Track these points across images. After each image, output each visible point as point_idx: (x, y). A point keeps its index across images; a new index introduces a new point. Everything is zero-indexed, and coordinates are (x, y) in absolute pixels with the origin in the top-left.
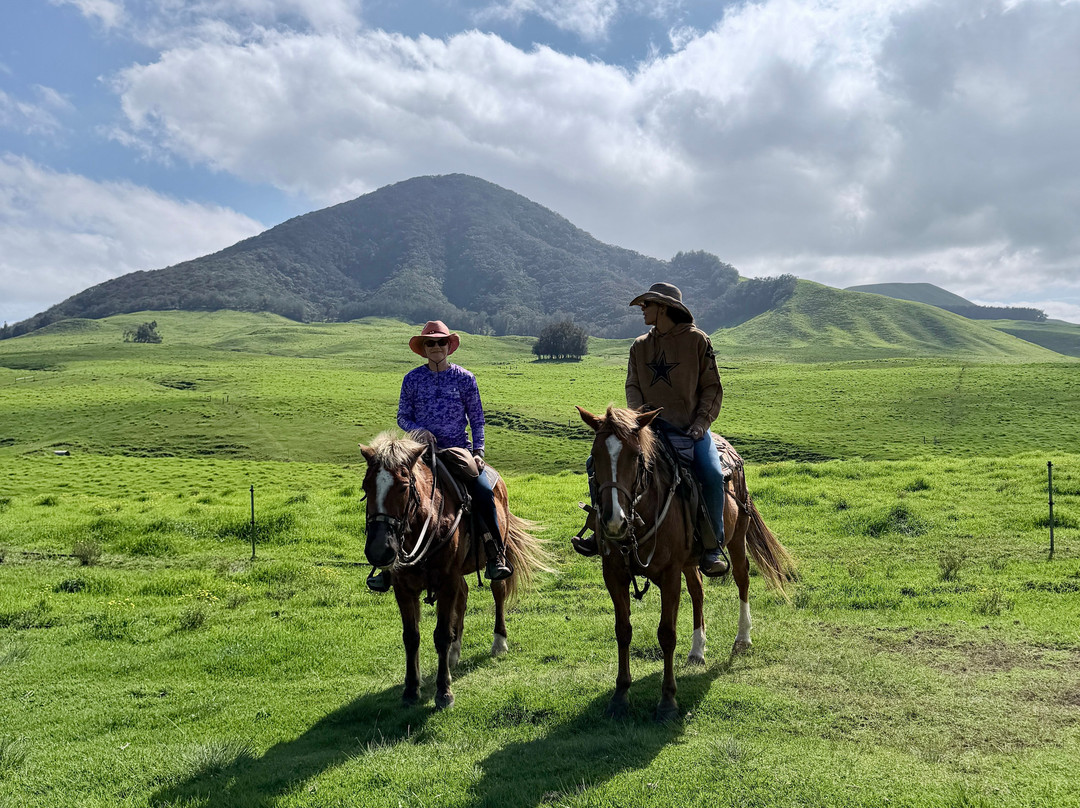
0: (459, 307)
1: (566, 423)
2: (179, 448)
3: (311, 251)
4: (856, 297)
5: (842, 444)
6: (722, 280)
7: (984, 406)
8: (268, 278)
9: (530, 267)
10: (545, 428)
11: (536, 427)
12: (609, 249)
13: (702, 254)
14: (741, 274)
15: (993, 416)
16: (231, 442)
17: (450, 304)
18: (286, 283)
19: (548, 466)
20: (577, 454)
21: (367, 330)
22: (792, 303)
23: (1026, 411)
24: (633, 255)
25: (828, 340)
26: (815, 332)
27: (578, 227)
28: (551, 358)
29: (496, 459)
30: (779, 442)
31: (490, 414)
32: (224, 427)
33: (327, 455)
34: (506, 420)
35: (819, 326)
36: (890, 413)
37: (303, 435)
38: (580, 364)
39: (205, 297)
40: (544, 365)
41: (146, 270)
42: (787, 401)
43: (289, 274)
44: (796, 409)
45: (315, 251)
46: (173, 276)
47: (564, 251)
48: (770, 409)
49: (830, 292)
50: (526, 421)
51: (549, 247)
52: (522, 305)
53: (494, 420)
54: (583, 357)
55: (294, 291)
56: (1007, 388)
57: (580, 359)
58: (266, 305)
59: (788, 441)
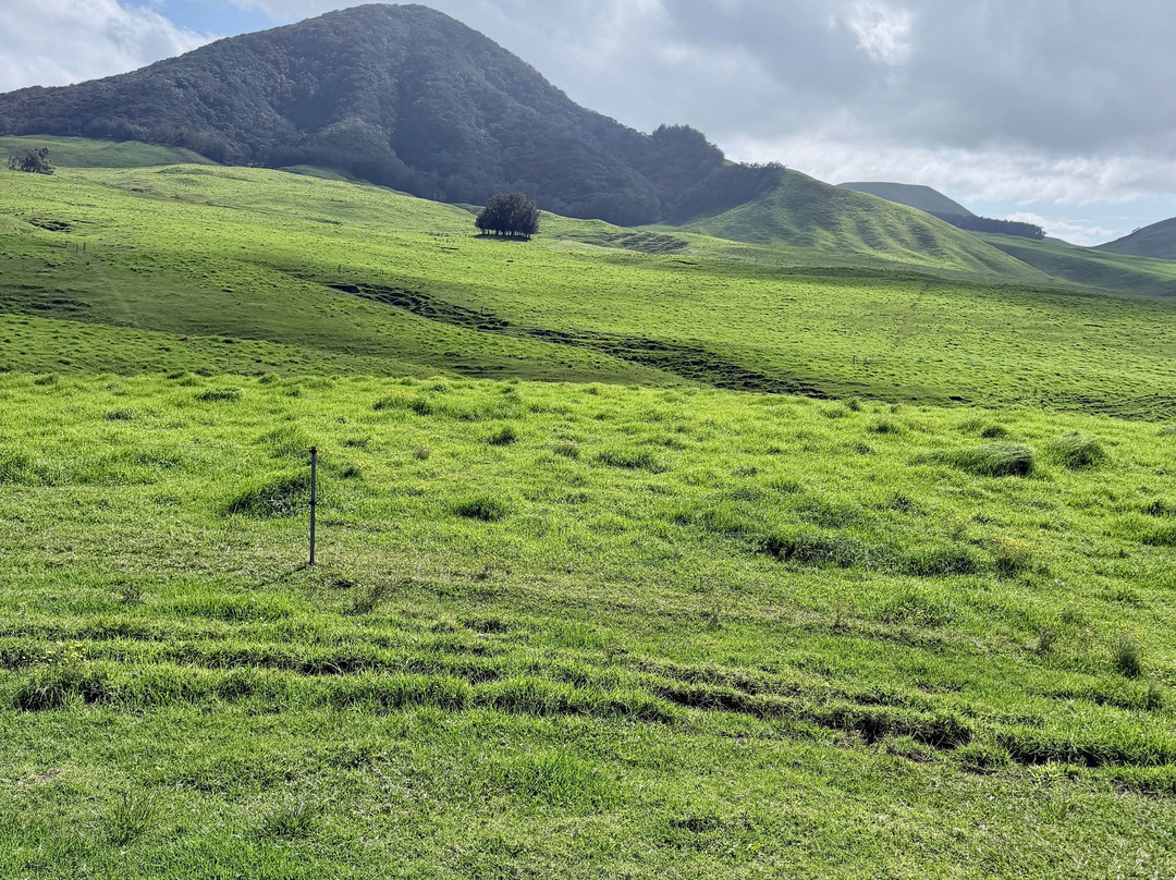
0: (408, 164)
1: (479, 310)
2: (11, 300)
3: (239, 81)
4: (846, 194)
5: (767, 358)
6: (705, 162)
7: (936, 327)
8: (187, 108)
9: (493, 125)
10: (455, 313)
11: (444, 312)
12: (585, 114)
13: (686, 128)
14: (727, 157)
15: (941, 340)
16: (72, 297)
17: (397, 159)
18: (208, 116)
19: (436, 357)
20: (471, 347)
21: (296, 181)
22: (776, 196)
23: (979, 336)
24: (610, 123)
25: (809, 242)
26: (797, 231)
27: (552, 84)
28: (497, 233)
29: (379, 344)
30: (702, 351)
31: (398, 292)
32: (67, 279)
33: (180, 323)
34: (414, 300)
35: (801, 224)
36: (835, 327)
37: (157, 297)
38: (528, 243)
39: (112, 124)
40: (487, 240)
41: (45, 86)
42: (732, 305)
43: (212, 106)
44: (739, 316)
45: (244, 81)
46: (76, 95)
47: (533, 110)
48: (712, 312)
49: (818, 186)
50: (435, 304)
51: (517, 104)
52: (480, 169)
53: (401, 299)
54: (532, 236)
55: (218, 127)
56: (966, 310)
57: (529, 239)
58: (182, 139)
59: (712, 350)
